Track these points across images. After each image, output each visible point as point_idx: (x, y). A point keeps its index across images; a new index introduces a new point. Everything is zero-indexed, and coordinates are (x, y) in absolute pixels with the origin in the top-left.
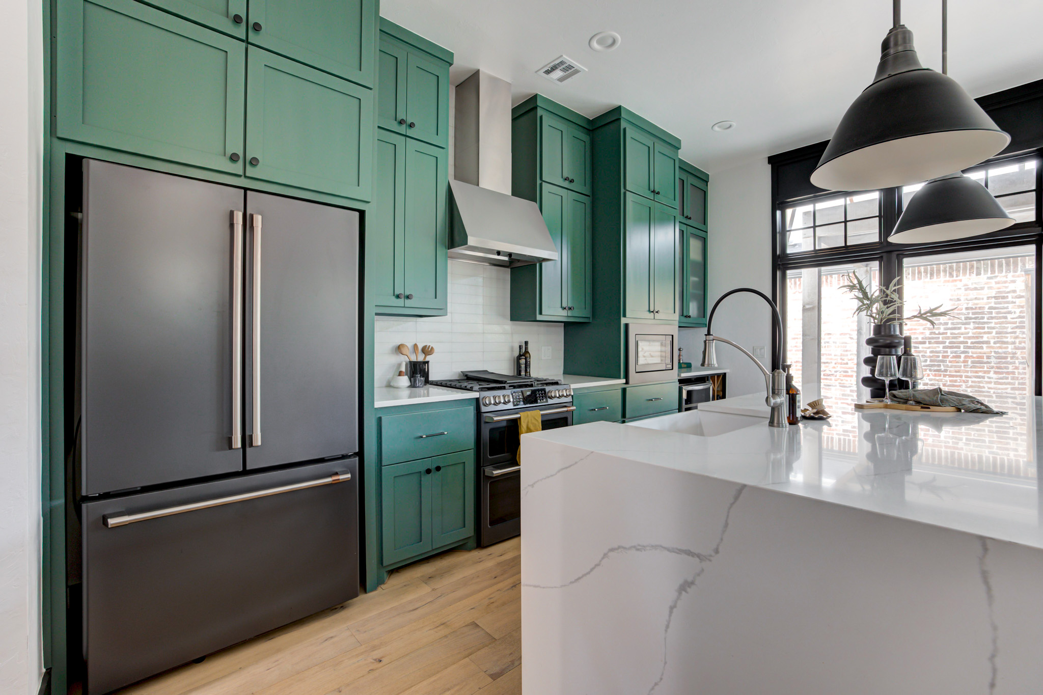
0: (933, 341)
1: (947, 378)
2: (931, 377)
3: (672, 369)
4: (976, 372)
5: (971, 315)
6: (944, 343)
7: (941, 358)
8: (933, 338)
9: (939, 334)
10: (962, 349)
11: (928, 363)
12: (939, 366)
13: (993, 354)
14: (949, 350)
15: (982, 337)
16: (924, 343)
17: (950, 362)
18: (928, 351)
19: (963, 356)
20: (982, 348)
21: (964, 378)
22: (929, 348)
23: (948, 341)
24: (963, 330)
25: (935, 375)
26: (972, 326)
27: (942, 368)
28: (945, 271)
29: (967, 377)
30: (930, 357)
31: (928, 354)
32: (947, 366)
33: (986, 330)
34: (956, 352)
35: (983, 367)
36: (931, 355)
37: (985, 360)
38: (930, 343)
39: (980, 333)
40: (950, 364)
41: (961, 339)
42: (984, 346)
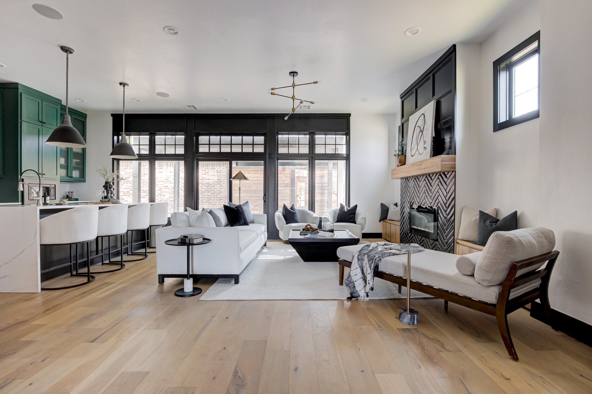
0: (208, 191)
1: (212, 206)
2: (207, 205)
3: (55, 199)
4: (220, 203)
5: (218, 182)
6: (211, 192)
7: (210, 198)
8: (208, 190)
9: (210, 189)
10: (216, 195)
11: (206, 200)
12: (209, 201)
13: (224, 196)
14: (212, 195)
15: (221, 190)
16: (205, 192)
17: (213, 199)
18: (206, 195)
19: (216, 197)
20: (221, 194)
21: (216, 205)
22: (206, 194)
23: (212, 191)
24: (216, 187)
25: (208, 205)
26: (218, 186)
27: (210, 202)
28: (211, 165)
29: (217, 205)
30: (207, 198)
31: (206, 197)
32: (212, 201)
33: (222, 187)
34: (214, 196)
35: (221, 201)
36: (207, 197)
37: (222, 198)
38: (207, 192)
39: (221, 189)
40: (213, 200)
41: (216, 191)
42: (222, 193)
